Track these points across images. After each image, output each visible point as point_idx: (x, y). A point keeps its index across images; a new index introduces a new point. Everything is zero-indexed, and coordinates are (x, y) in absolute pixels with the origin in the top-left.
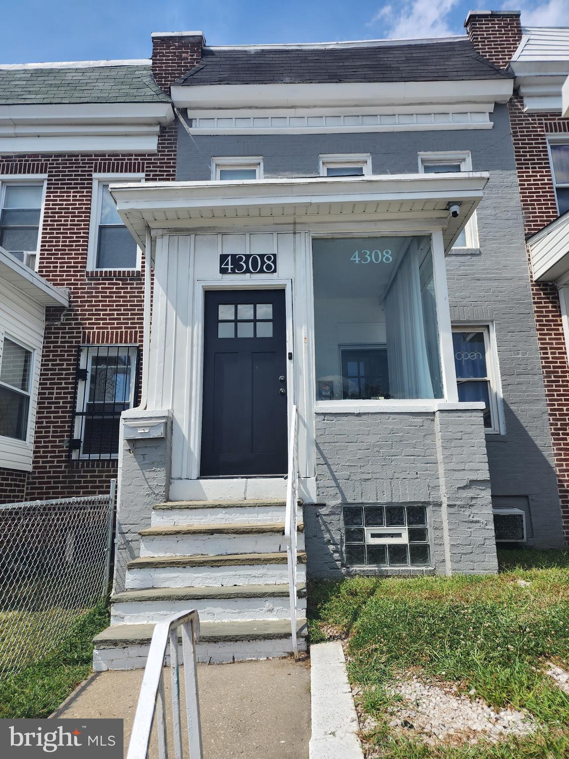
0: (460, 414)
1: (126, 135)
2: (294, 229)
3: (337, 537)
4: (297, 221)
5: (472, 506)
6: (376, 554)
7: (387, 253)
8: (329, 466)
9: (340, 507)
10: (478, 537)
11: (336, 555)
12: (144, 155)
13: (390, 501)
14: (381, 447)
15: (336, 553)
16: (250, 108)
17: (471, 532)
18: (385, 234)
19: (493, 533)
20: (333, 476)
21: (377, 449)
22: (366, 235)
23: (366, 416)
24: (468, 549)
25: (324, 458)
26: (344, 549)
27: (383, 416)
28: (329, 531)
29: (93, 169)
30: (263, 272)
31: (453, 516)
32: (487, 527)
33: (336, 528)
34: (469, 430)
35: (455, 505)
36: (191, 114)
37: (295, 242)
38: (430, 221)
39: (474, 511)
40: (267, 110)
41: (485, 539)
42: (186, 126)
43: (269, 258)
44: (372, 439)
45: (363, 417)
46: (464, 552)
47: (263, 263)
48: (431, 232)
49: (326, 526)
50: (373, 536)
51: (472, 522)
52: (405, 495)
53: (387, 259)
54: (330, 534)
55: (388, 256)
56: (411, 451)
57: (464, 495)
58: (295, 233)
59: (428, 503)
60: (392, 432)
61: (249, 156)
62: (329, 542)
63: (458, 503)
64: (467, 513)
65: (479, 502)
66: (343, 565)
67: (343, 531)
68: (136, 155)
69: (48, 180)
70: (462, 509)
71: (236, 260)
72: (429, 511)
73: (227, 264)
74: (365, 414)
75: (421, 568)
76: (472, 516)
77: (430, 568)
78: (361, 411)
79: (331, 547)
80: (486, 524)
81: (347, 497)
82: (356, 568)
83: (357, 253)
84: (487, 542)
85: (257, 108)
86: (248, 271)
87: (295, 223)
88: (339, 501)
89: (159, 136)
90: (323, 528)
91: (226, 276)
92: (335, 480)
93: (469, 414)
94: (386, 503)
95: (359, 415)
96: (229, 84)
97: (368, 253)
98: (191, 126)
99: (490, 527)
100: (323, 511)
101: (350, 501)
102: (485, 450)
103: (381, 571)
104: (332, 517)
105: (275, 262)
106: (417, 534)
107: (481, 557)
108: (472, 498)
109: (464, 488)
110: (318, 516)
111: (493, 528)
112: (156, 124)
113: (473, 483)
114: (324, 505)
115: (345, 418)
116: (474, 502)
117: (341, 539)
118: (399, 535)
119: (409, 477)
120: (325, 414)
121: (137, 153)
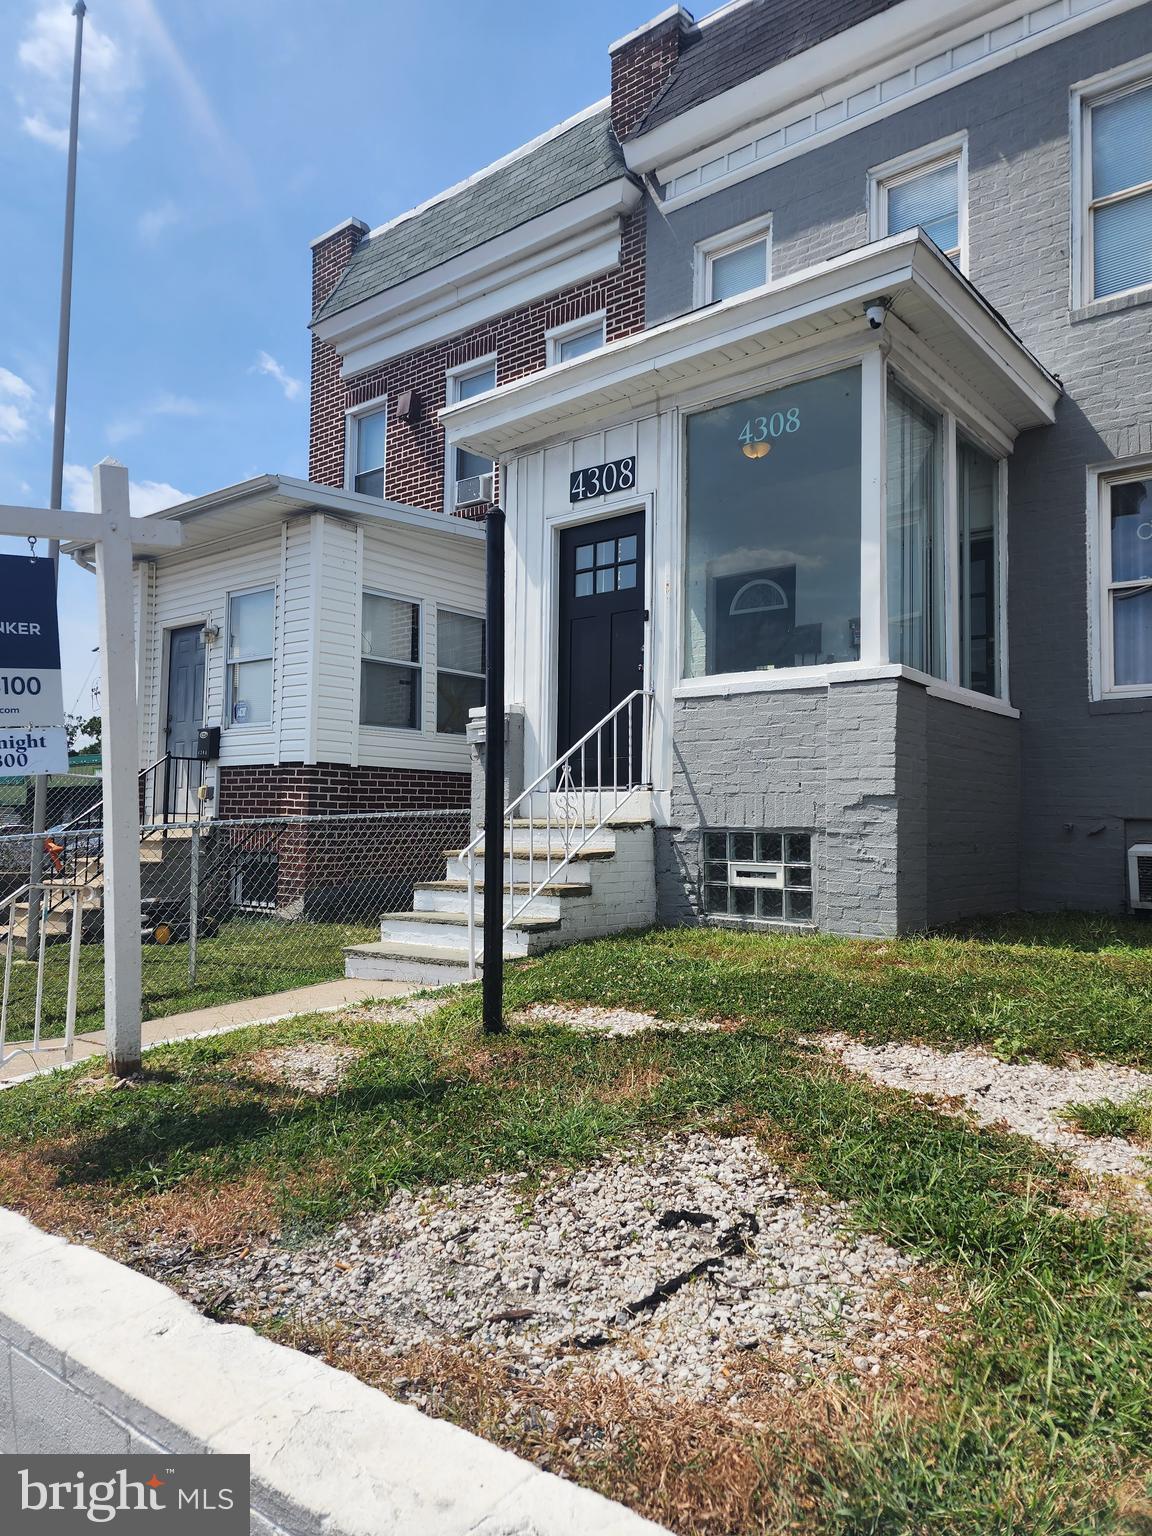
0: (860, 688)
1: (582, 251)
2: (658, 408)
3: (694, 873)
4: (661, 395)
5: (866, 835)
6: (744, 900)
7: (793, 414)
8: (687, 775)
9: (699, 832)
10: (870, 884)
11: (692, 897)
12: (604, 278)
13: (761, 825)
14: (754, 745)
15: (692, 893)
16: (748, 125)
17: (860, 876)
18: (788, 381)
19: (894, 880)
20: (691, 788)
21: (749, 748)
22: (760, 391)
23: (737, 699)
24: (854, 901)
25: (682, 763)
26: (702, 889)
27: (760, 697)
28: (684, 864)
29: (544, 325)
30: (619, 489)
31: (834, 850)
32: (885, 870)
33: (693, 861)
34: (871, 715)
35: (837, 834)
36: (662, 176)
37: (659, 430)
38: (853, 339)
39: (867, 844)
40: (775, 118)
41: (881, 888)
42: (657, 201)
43: (626, 466)
44: (743, 734)
45: (735, 701)
46: (847, 905)
47: (619, 473)
48: (860, 358)
49: (681, 858)
50: (740, 874)
51: (863, 860)
52: (783, 817)
53: (793, 425)
54: (686, 869)
55: (794, 419)
56: (793, 749)
57: (853, 820)
58: (659, 415)
59: (813, 830)
60: (771, 721)
61: (748, 220)
62: (684, 880)
63: (843, 831)
64: (856, 847)
65: (877, 830)
66: (701, 912)
67: (702, 866)
68: (595, 282)
69: (499, 360)
70: (849, 841)
71: (588, 475)
72: (814, 840)
73: (578, 487)
74: (736, 695)
75: (797, 925)
76: (863, 851)
77: (812, 926)
78: (732, 692)
79: (688, 886)
80: (885, 865)
81: (707, 819)
82: (716, 916)
83: (748, 426)
84: (884, 893)
85: (758, 120)
86: (602, 492)
87: (658, 399)
88: (697, 824)
89: (623, 236)
90: (678, 860)
91: (579, 505)
92: (694, 794)
93: (874, 687)
94: (757, 829)
95: (728, 697)
96: (703, 101)
97: (765, 420)
98: (663, 198)
99: (890, 870)
100: (678, 837)
101: (710, 824)
102: (892, 746)
103: (744, 924)
104: (689, 846)
105: (633, 471)
106: (798, 876)
107: (872, 915)
108: (866, 824)
109: (854, 807)
110: (672, 844)
111: (895, 871)
112: (615, 218)
113: (867, 800)
114: (679, 829)
115: (710, 704)
116: (868, 829)
117: (699, 876)
118: (773, 875)
119: (787, 789)
120: (685, 700)
121: (595, 277)
